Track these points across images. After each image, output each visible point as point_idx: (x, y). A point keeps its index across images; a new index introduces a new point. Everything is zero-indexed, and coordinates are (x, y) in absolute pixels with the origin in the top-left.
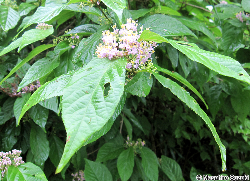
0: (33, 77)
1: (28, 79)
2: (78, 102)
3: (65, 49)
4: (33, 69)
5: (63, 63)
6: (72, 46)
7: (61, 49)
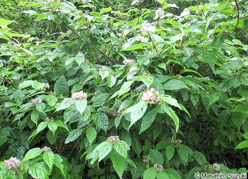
0: (123, 107)
1: (121, 108)
2: (135, 113)
3: (135, 95)
4: (123, 104)
5: (134, 101)
6: (138, 94)
7: (134, 96)
